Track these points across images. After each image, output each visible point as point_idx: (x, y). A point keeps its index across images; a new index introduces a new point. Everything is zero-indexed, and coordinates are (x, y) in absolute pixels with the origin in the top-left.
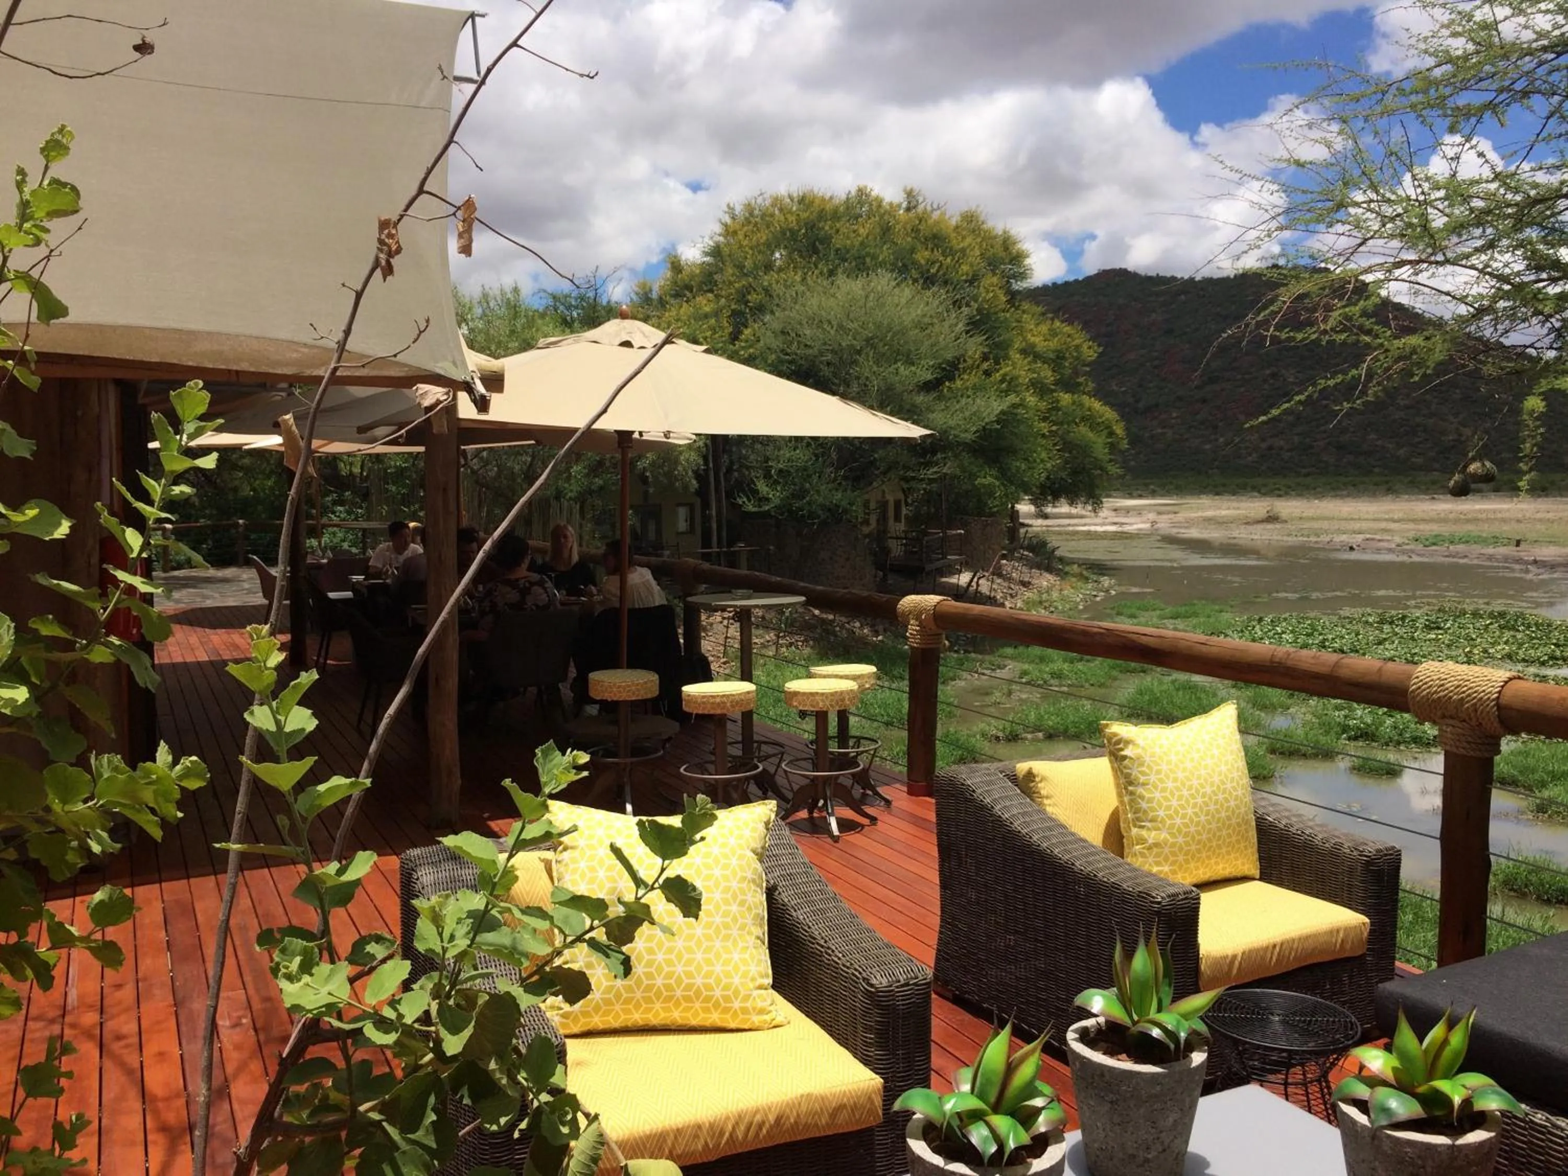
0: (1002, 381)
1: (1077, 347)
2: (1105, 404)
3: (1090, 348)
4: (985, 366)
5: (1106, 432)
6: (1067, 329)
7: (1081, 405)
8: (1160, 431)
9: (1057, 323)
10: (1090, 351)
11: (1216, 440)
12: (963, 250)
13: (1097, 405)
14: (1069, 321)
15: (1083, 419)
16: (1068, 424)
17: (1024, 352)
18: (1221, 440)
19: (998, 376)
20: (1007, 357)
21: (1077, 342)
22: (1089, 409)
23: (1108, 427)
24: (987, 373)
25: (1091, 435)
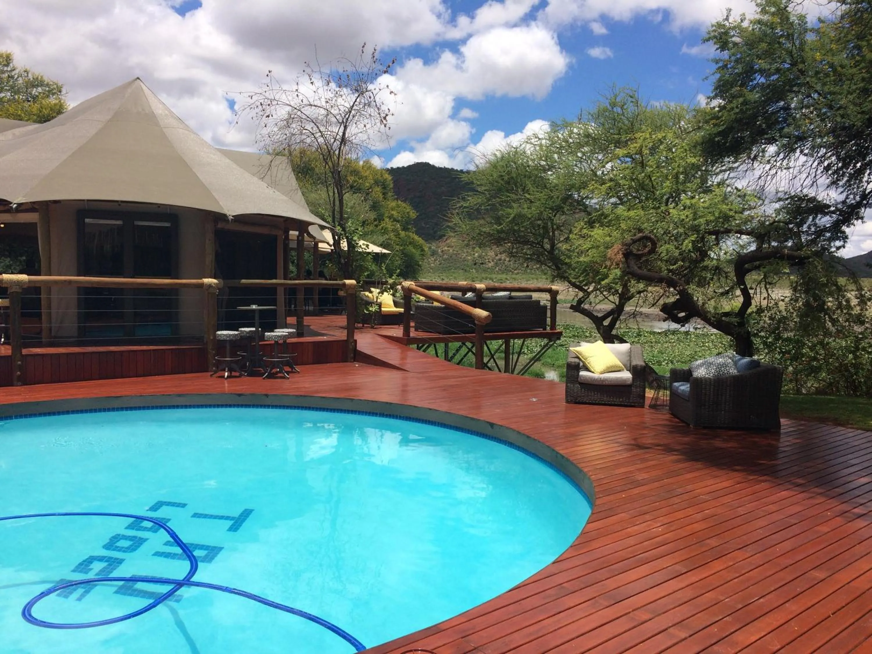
0: (382, 228)
1: (408, 213)
2: (420, 237)
3: (413, 213)
4: (375, 223)
5: (420, 249)
6: (404, 205)
7: (409, 237)
8: (446, 248)
9: (400, 202)
10: (413, 215)
11: (474, 254)
12: (366, 177)
13: (416, 237)
14: (404, 201)
15: (410, 243)
16: (404, 245)
17: (390, 218)
18: (477, 254)
19: (380, 227)
20: (384, 220)
21: (408, 211)
22: (413, 239)
23: (421, 247)
24: (376, 226)
25: (414, 250)
